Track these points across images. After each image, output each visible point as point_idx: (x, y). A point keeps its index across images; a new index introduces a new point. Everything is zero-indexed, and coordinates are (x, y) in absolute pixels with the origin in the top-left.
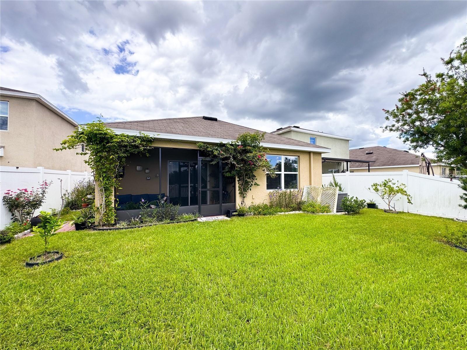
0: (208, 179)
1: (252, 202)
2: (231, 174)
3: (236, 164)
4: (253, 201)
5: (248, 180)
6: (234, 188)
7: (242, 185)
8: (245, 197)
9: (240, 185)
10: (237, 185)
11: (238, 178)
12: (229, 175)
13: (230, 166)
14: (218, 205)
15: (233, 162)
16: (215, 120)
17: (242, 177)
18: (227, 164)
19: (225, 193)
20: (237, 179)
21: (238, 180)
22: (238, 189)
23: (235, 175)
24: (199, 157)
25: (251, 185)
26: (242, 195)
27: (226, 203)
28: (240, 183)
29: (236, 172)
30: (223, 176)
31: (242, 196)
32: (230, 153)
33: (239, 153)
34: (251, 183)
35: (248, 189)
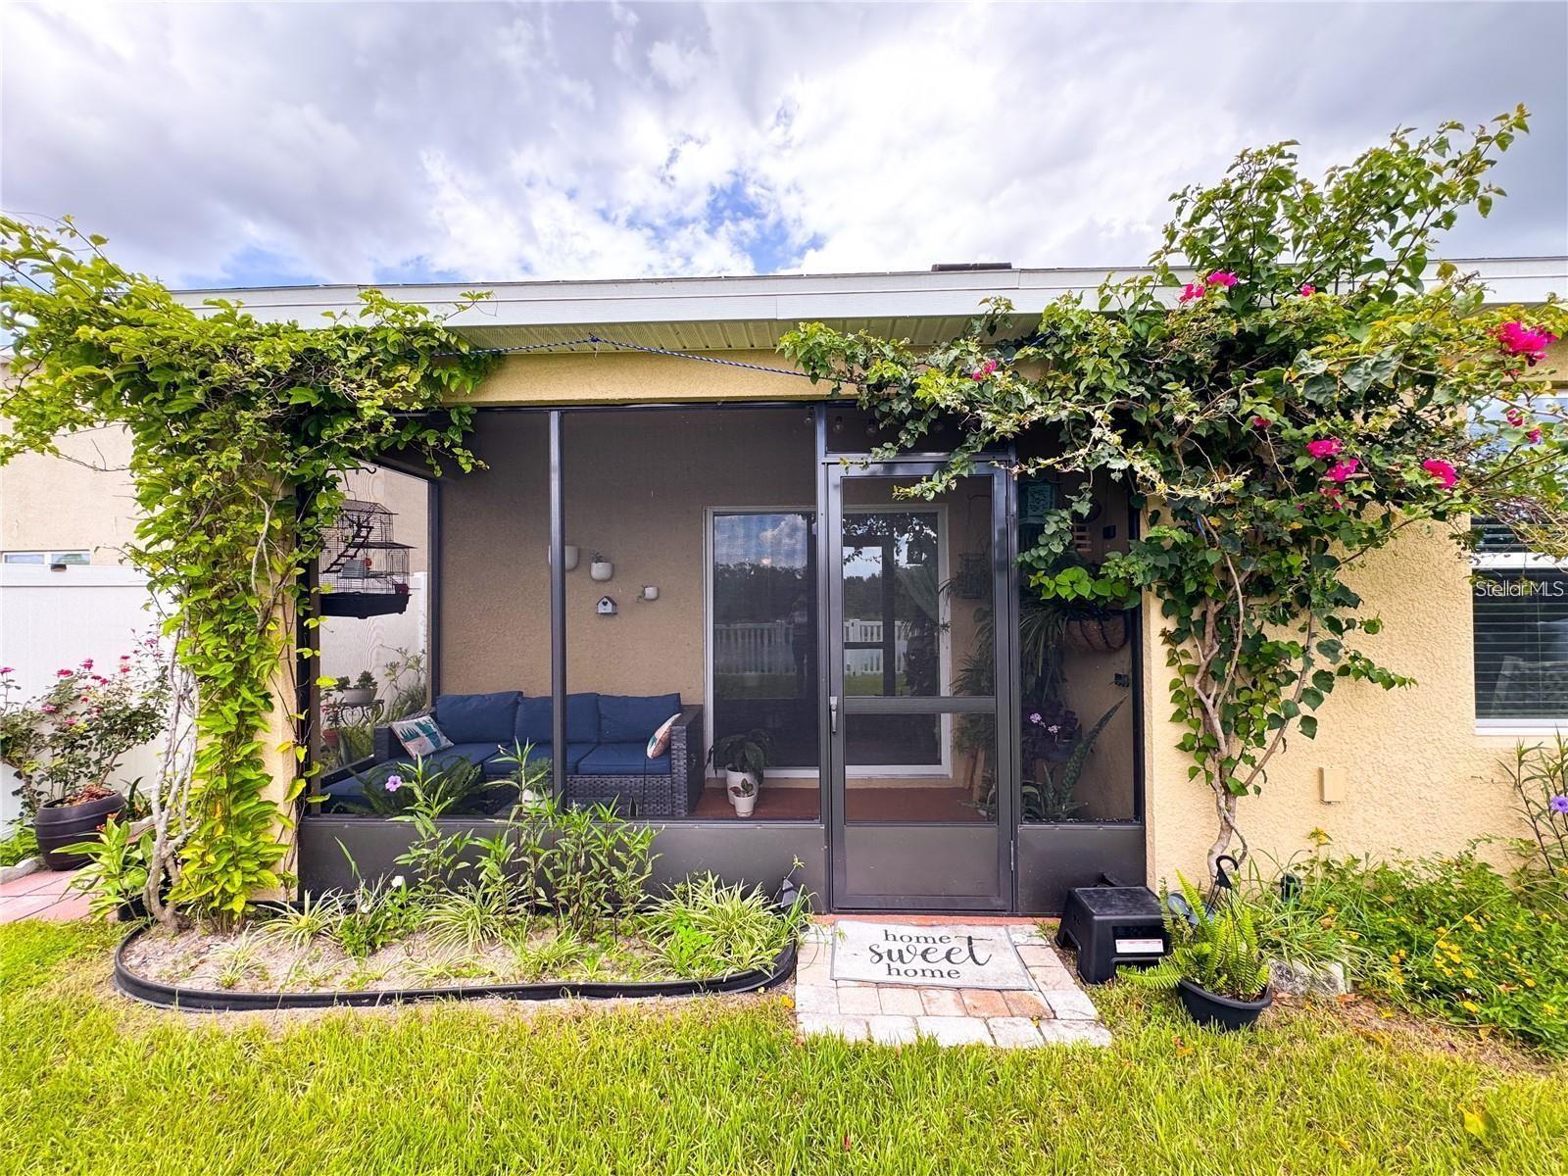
0: (945, 614)
1: (1315, 834)
2: (1095, 576)
3: (1153, 474)
4: (1329, 822)
5: (1278, 635)
6: (1128, 693)
7: (1214, 674)
8: (1242, 789)
9: (1192, 671)
10: (1159, 675)
11: (1166, 613)
12: (1085, 590)
13: (1084, 509)
14: (988, 832)
15: (1123, 464)
16: (1008, 266)
17: (1214, 609)
18: (1061, 486)
19: (1054, 729)
20: (1156, 623)
21: (1164, 633)
22: (1174, 708)
23: (1139, 589)
24: (822, 457)
25: (1309, 684)
26: (1211, 766)
27: (1057, 820)
28: (1185, 654)
29: (1151, 560)
30: (1029, 597)
31: (1209, 776)
32: (1093, 390)
33: (1187, 371)
34: (1309, 662)
35: (1277, 722)
